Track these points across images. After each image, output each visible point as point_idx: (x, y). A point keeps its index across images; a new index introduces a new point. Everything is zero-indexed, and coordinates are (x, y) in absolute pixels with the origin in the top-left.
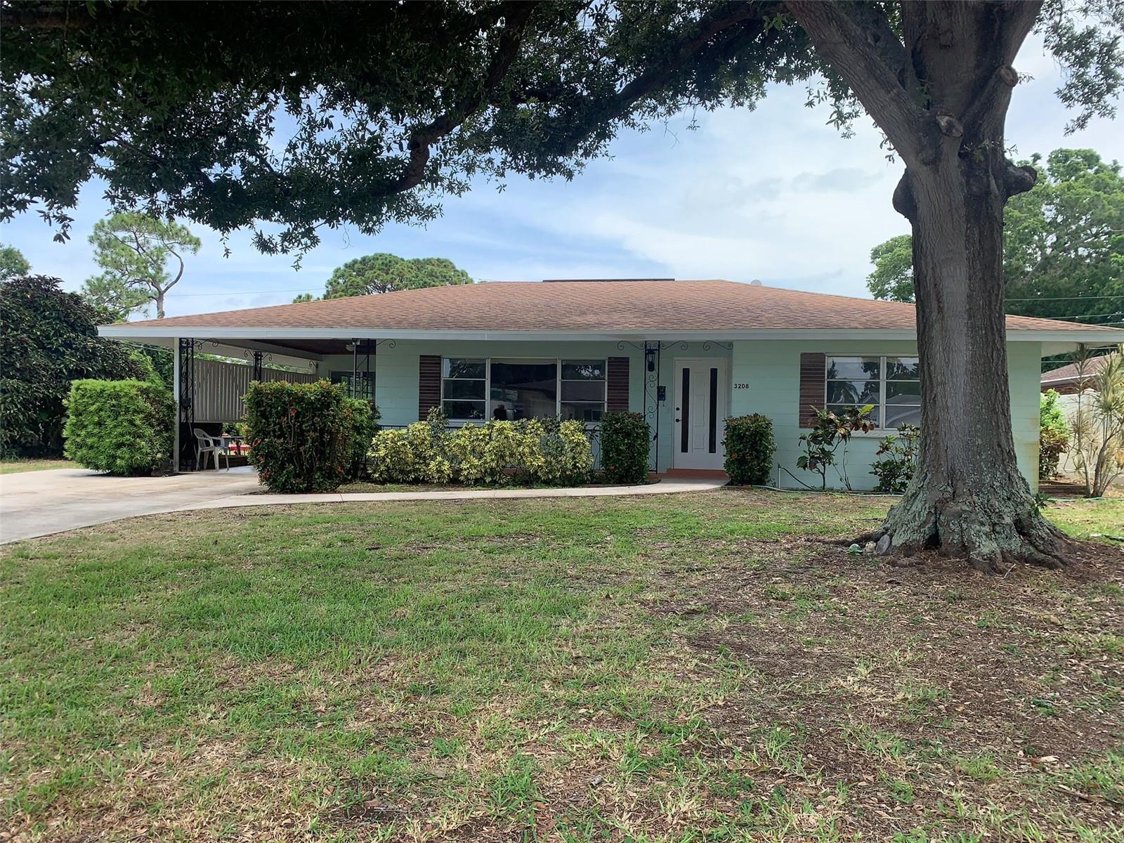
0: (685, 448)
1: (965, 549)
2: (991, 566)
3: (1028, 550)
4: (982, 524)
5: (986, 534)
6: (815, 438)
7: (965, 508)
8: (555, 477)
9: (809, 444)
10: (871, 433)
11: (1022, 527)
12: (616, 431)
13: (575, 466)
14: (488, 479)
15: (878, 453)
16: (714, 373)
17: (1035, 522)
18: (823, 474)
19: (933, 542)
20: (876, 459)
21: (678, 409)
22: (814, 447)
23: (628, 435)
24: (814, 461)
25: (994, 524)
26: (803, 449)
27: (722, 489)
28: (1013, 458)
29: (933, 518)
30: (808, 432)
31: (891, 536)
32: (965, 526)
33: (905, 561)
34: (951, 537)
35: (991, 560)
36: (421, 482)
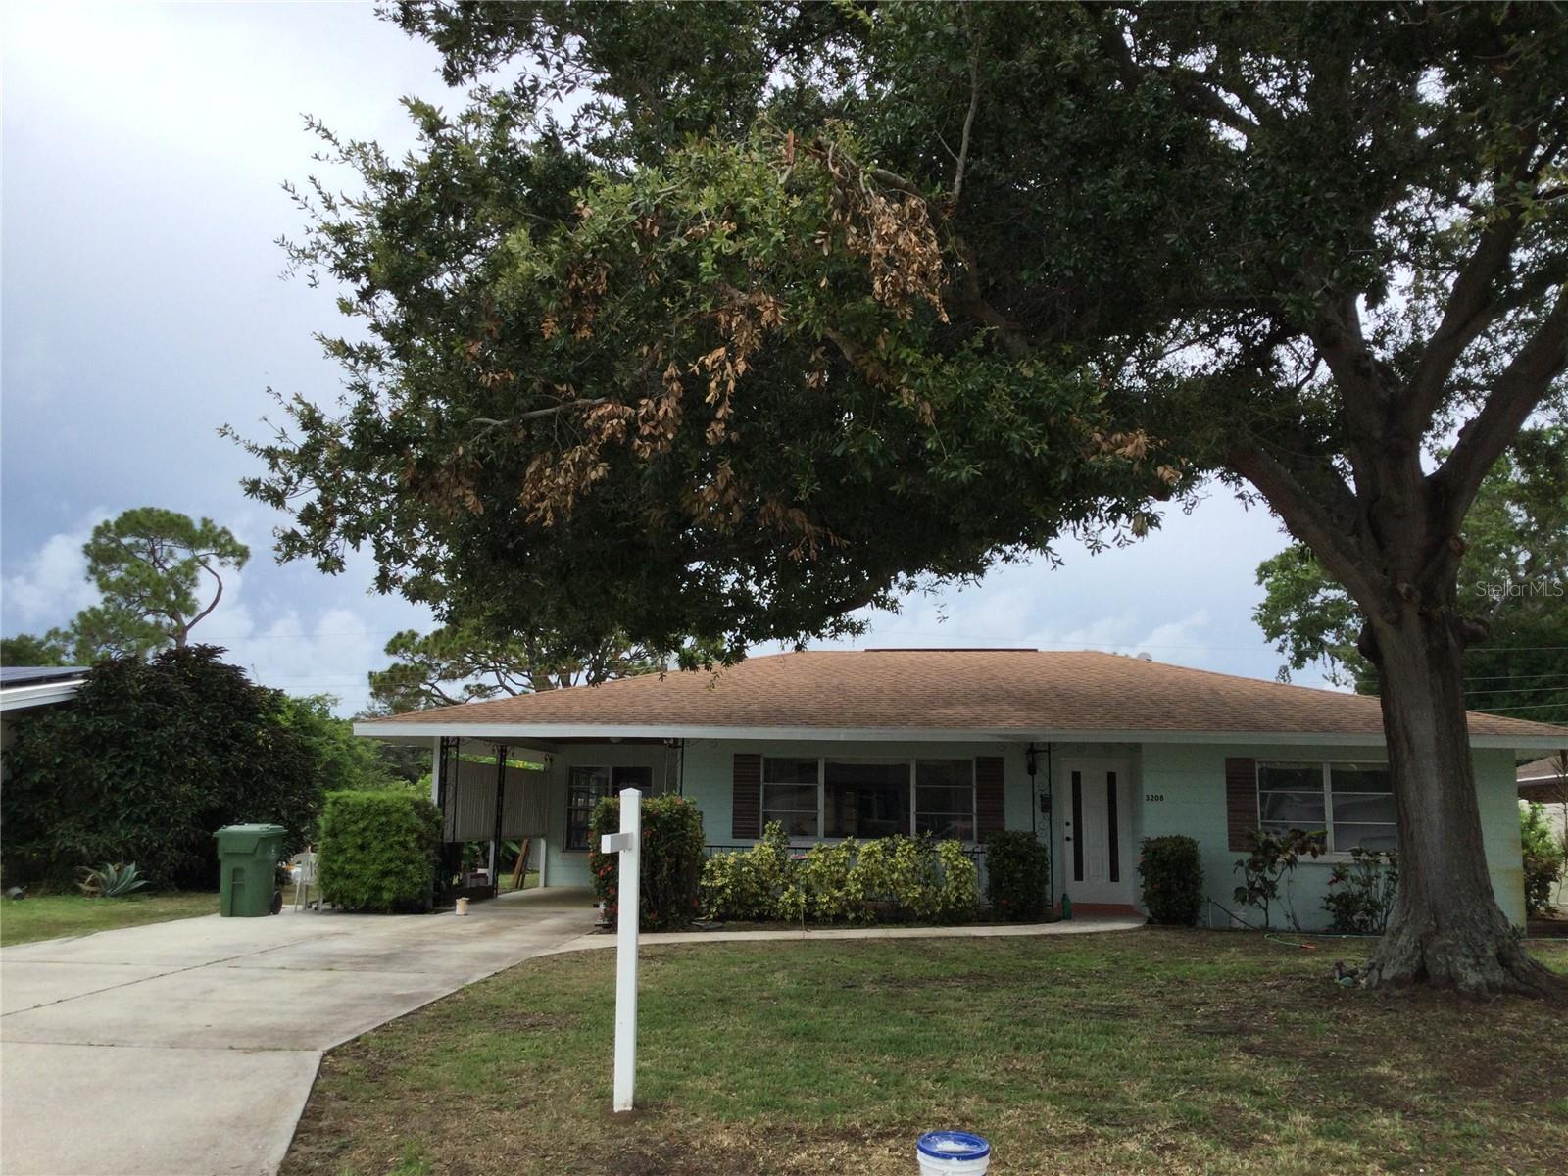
0: (1079, 876)
1: (1452, 980)
2: (1477, 996)
3: (1511, 982)
4: (1467, 957)
5: (1470, 966)
6: (1254, 865)
7: (1450, 941)
8: (933, 913)
9: (1247, 873)
10: (1320, 858)
11: (1504, 960)
12: (1007, 855)
13: (959, 899)
14: (851, 916)
15: (1331, 883)
16: (1112, 778)
17: (1515, 954)
18: (1266, 910)
19: (1422, 974)
20: (1326, 891)
21: (1068, 824)
22: (1253, 876)
23: (1023, 859)
24: (1254, 893)
25: (1478, 957)
26: (1241, 879)
27: (1144, 928)
28: (1490, 893)
29: (1419, 952)
30: (1247, 856)
31: (1380, 971)
32: (1450, 959)
33: (1398, 992)
34: (1438, 968)
35: (1477, 988)
36: (766, 919)
